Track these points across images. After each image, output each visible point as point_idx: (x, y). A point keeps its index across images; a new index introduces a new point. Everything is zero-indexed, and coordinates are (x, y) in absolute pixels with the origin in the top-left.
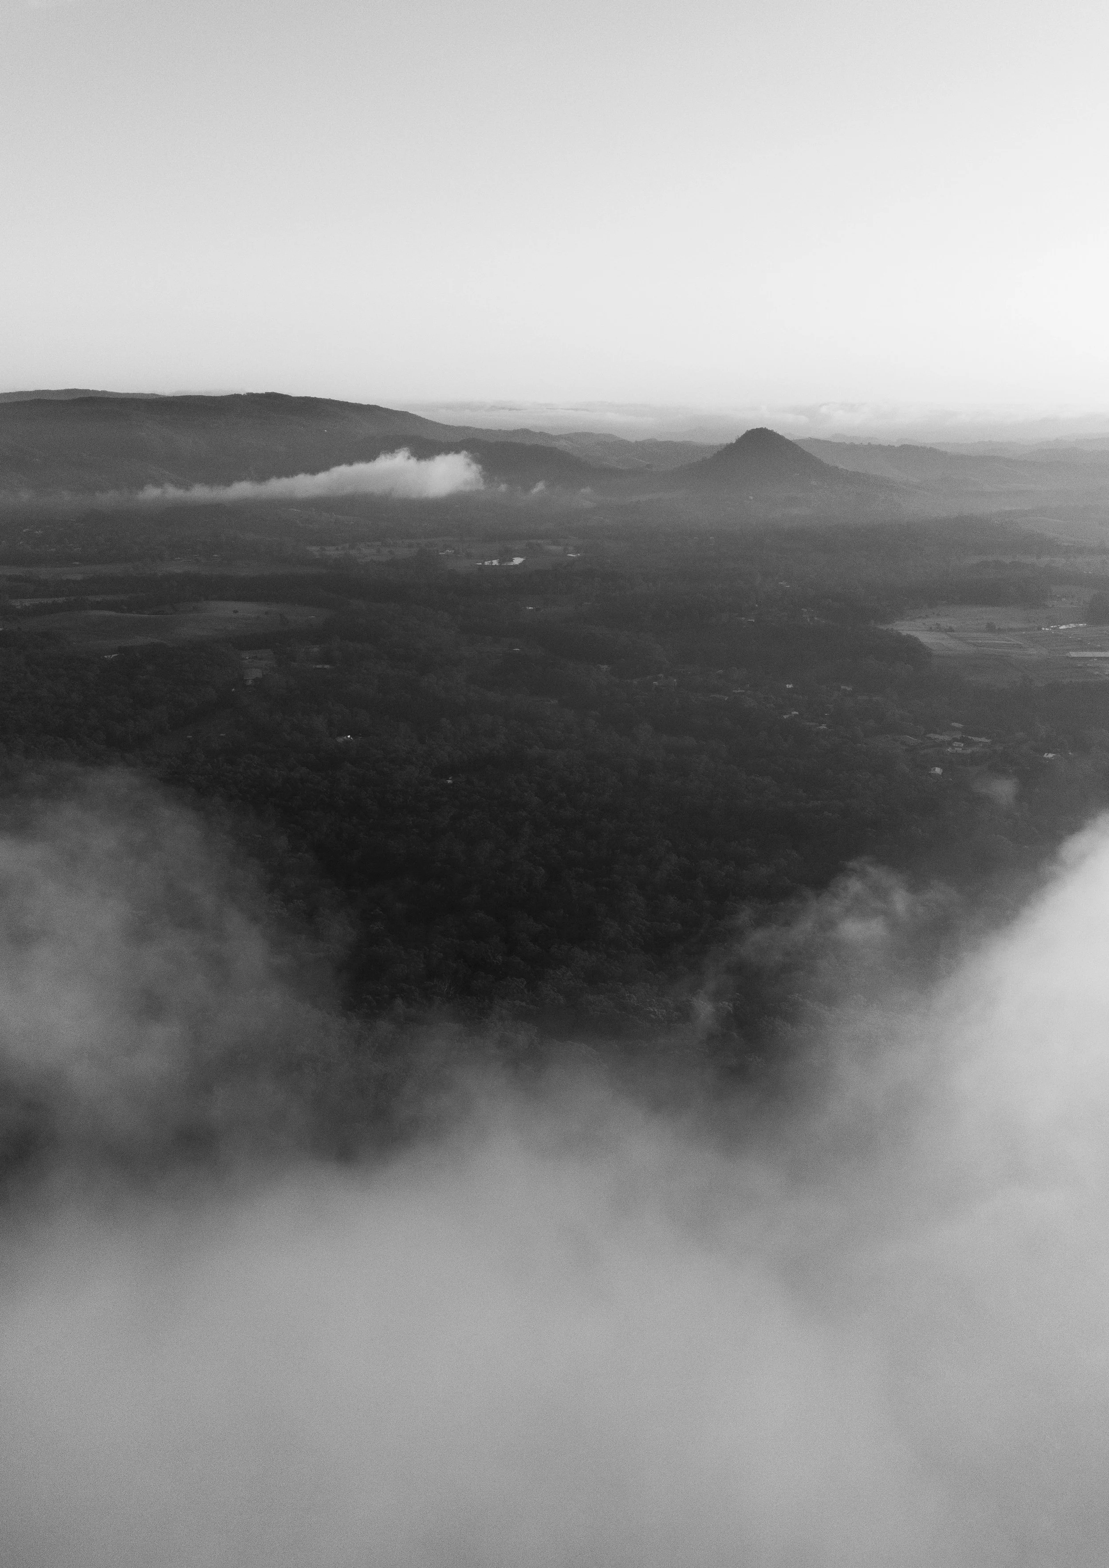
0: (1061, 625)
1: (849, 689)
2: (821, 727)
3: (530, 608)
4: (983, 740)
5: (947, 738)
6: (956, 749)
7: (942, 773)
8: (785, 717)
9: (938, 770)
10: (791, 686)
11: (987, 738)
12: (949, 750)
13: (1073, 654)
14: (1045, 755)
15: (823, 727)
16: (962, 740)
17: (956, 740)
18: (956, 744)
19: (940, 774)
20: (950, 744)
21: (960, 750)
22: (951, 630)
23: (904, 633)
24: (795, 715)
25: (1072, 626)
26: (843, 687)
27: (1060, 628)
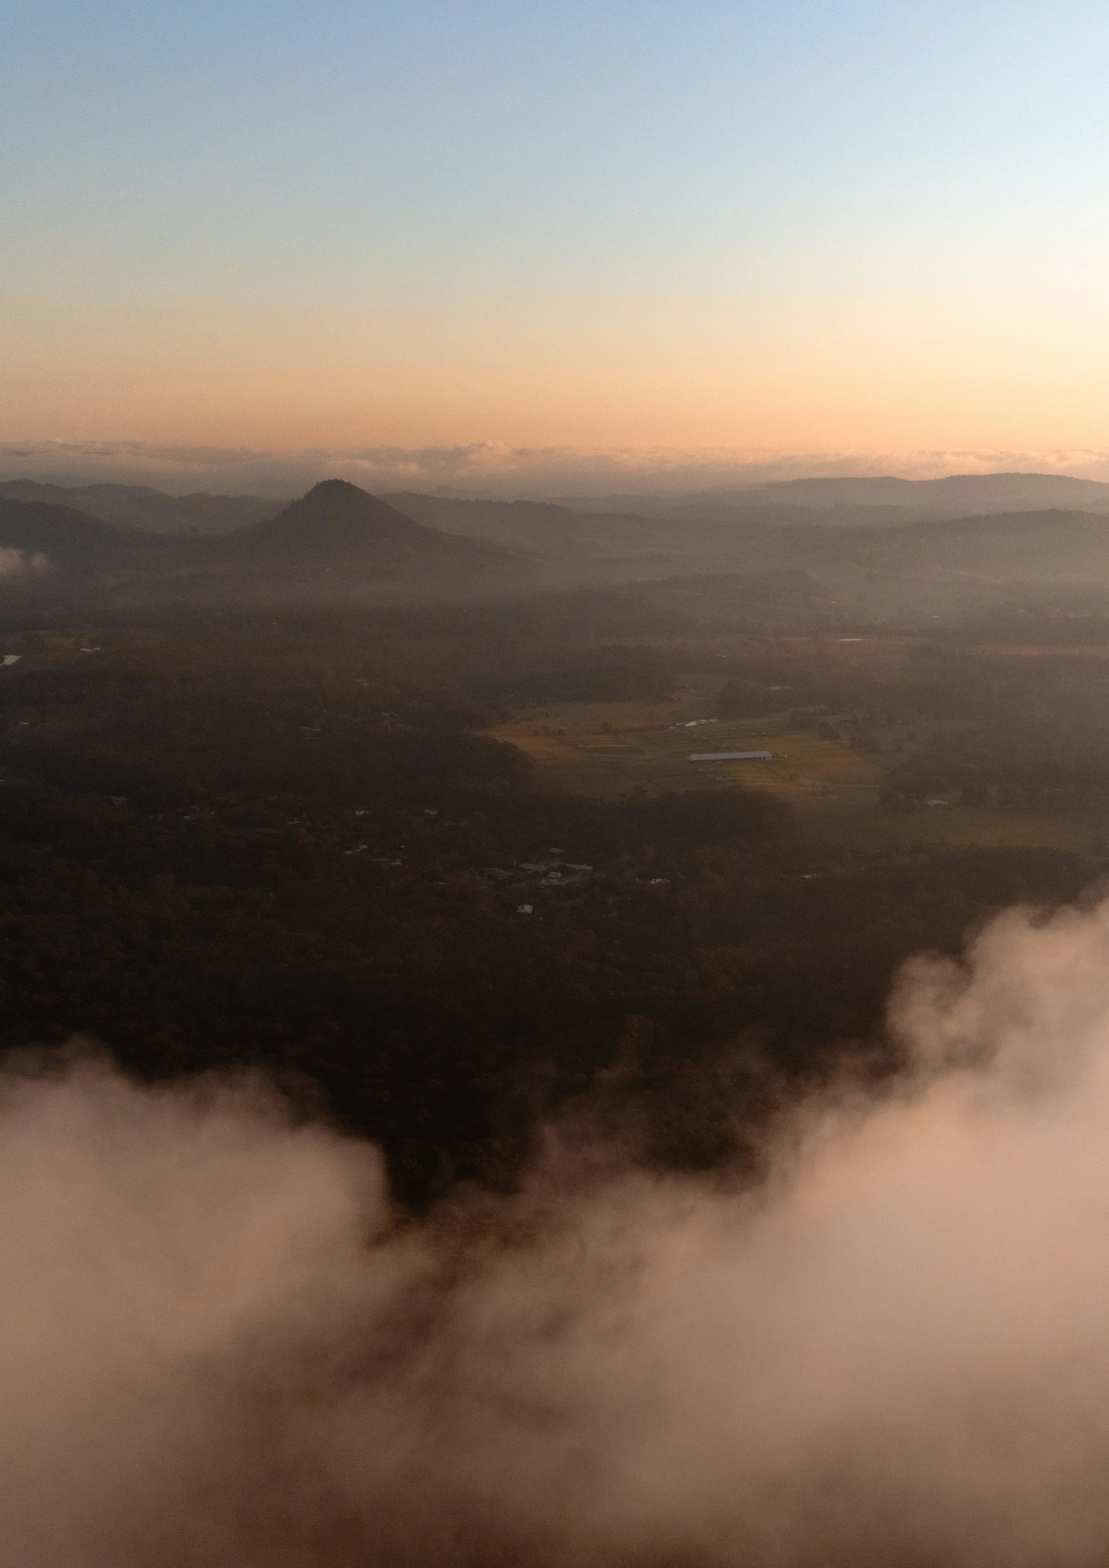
0: (688, 722)
1: (434, 813)
2: (394, 864)
3: (25, 723)
4: (585, 867)
5: (541, 868)
6: (551, 880)
7: (533, 912)
8: (349, 852)
9: (528, 909)
10: (362, 813)
11: (588, 865)
12: (544, 882)
13: (695, 757)
14: (652, 882)
15: (398, 863)
16: (560, 869)
17: (552, 869)
18: (552, 874)
19: (530, 912)
20: (545, 875)
21: (555, 881)
22: (561, 733)
23: (500, 740)
24: (364, 850)
25: (703, 721)
26: (426, 811)
27: (687, 725)
